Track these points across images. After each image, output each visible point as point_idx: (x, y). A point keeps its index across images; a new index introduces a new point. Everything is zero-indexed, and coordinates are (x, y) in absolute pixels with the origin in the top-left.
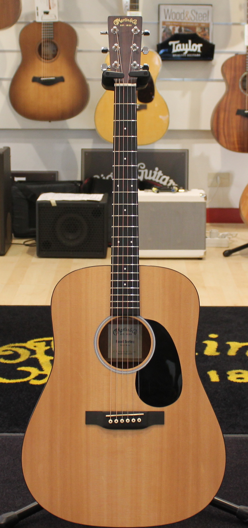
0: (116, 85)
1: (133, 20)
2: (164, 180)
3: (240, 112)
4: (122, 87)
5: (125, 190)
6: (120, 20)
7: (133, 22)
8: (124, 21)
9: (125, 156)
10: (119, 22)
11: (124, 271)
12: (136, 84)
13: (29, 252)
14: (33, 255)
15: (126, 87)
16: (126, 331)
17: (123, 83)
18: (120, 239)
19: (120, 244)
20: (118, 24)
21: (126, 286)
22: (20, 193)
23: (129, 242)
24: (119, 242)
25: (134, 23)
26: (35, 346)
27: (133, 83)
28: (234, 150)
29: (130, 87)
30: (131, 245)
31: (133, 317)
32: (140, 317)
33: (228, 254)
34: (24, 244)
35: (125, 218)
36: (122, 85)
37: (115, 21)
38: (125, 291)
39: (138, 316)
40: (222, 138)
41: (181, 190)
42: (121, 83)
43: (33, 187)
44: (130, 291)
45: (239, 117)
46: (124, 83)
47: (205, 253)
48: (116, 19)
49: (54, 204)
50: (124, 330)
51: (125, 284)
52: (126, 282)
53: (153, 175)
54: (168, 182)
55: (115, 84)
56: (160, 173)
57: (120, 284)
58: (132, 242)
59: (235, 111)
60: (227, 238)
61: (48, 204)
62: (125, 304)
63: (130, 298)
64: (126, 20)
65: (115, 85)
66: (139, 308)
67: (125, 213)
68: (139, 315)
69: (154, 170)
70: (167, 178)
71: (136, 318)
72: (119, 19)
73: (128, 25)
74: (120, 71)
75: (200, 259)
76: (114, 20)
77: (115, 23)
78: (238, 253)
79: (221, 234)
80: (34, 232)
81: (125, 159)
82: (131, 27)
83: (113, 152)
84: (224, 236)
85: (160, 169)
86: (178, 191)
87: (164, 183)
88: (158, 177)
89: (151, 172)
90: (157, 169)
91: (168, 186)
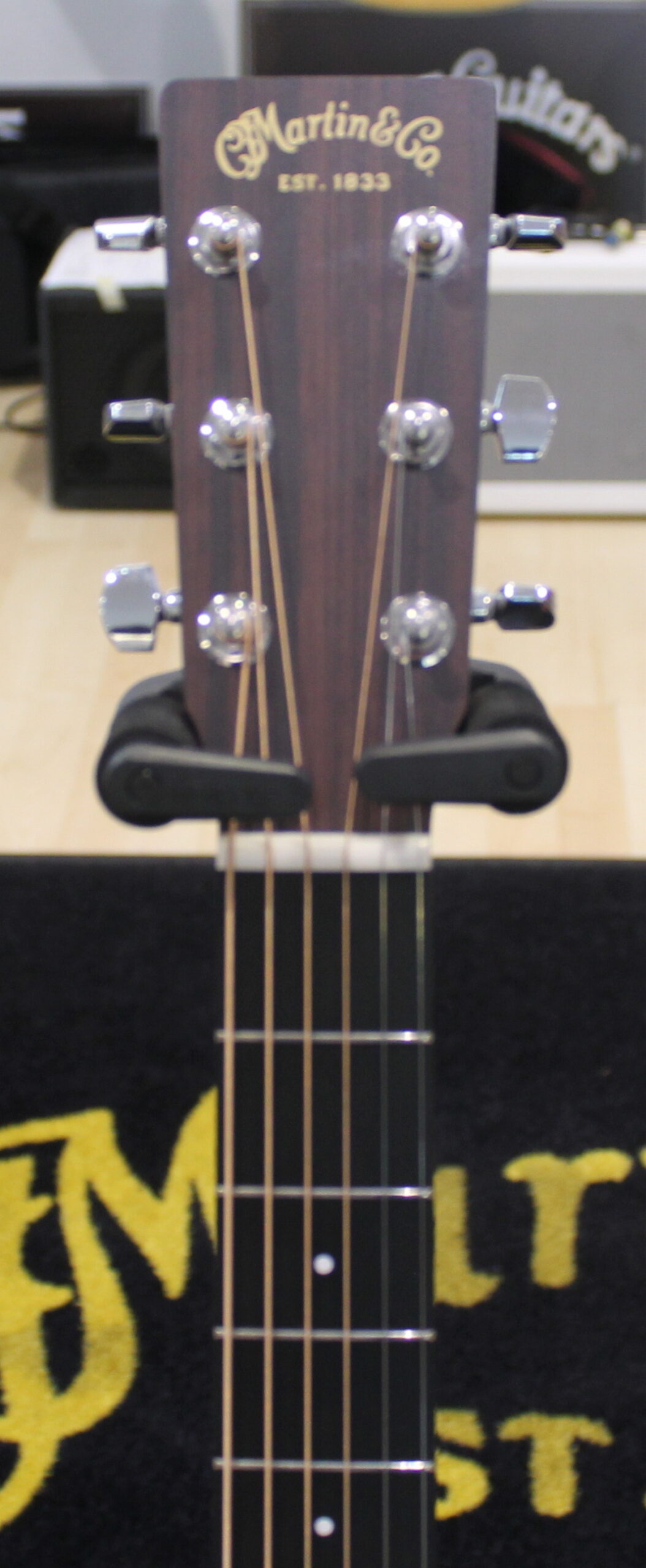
1: (405, 120)
2: (567, 119)
6: (283, 121)
7: (408, 146)
8: (320, 126)
9: (326, 1506)
10: (272, 147)
13: (23, 473)
20: (255, 162)
25: (417, 153)
37: (229, 131)
46: (314, 829)
48: (235, 116)
49: (111, 300)
53: (522, 98)
54: (584, 128)
56: (553, 92)
64: (335, 123)
69: (525, 77)
70: (580, 111)
72: (264, 113)
73: (351, 182)
74: (280, 749)
76: (220, 128)
77: (234, 160)
81: (325, 1527)
82: (385, 195)
85: (554, 74)
86: (630, 237)
87: (568, 133)
88: (545, 106)
89: (515, 87)
90: (539, 74)
91: (584, 142)
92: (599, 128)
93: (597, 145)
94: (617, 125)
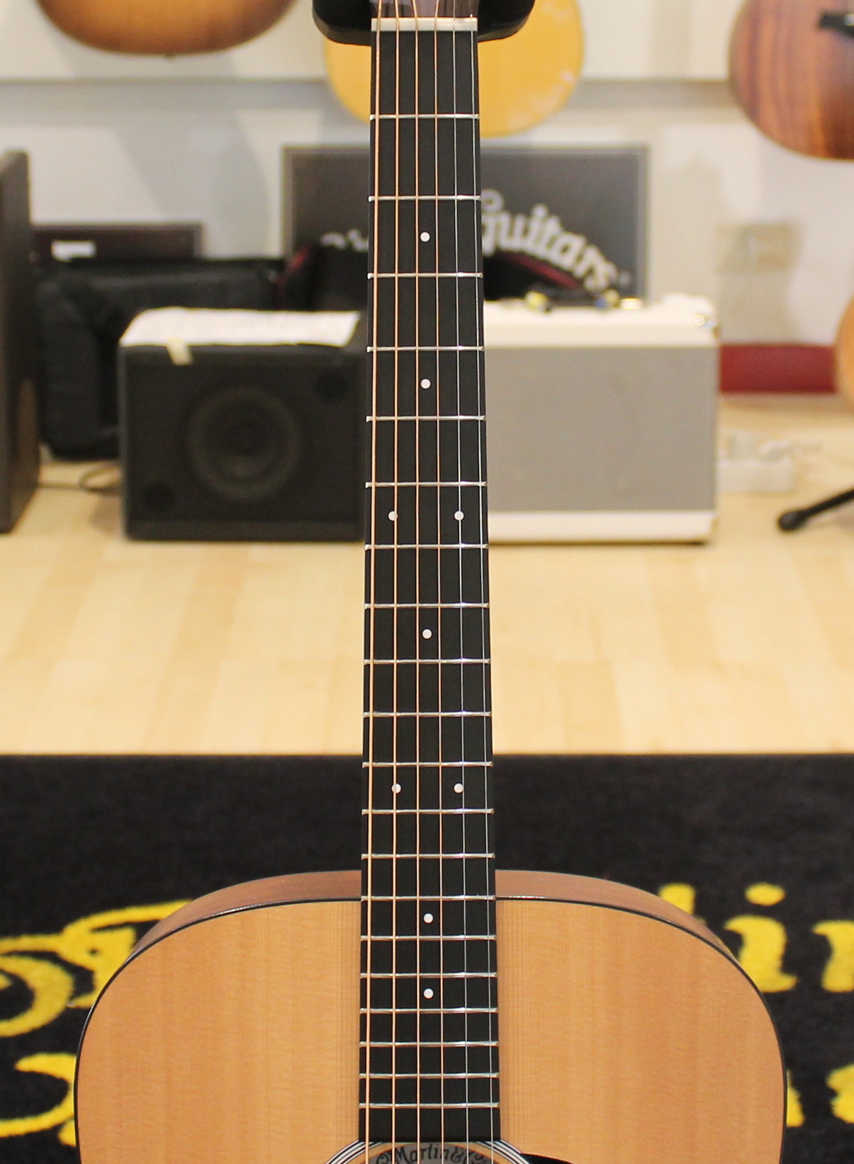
0: (381, 24)
2: (565, 250)
3: (831, 21)
4: (407, 36)
5: (428, 537)
11: (426, 929)
12: (475, 20)
13: (98, 519)
14: (108, 530)
15: (426, 36)
16: (436, 1157)
17: (412, 16)
18: (406, 776)
19: (406, 799)
21: (434, 1002)
22: (68, 307)
23: (449, 789)
24: (397, 788)
26: (94, 952)
27: (462, 15)
28: (812, 151)
29: (444, 35)
30: (453, 801)
31: (468, 1146)
32: (500, 1146)
33: (793, 522)
34: (83, 487)
35: (429, 671)
36: (406, 24)
38: (430, 1027)
39: (491, 1143)
40: (769, 111)
41: (630, 303)
42: (402, 16)
43: (113, 283)
44: (455, 1027)
45: (826, 39)
46: (420, 16)
47: (715, 524)
49: (180, 355)
50: (426, 1154)
51: (429, 993)
52: (433, 984)
53: (526, 232)
54: (580, 258)
55: (374, 21)
56: (553, 226)
57: (407, 993)
58: (459, 788)
59: (812, 17)
60: (786, 463)
61: (156, 358)
62: (430, 1090)
63: (455, 1060)
65: (373, 29)
66: (495, 1105)
67: (428, 649)
68: (497, 1138)
69: (528, 214)
70: (576, 243)
71: (479, 1148)
75: (696, 544)
78: (828, 517)
79: (766, 448)
80: (114, 441)
81: (426, 384)
83: (369, 349)
84: (776, 455)
85: (552, 211)
86: (617, 305)
87: (566, 262)
88: (546, 239)
89: (520, 222)
90: (540, 211)
91: (580, 270)
92: (593, 257)
93: (591, 272)
94: (608, 255)
